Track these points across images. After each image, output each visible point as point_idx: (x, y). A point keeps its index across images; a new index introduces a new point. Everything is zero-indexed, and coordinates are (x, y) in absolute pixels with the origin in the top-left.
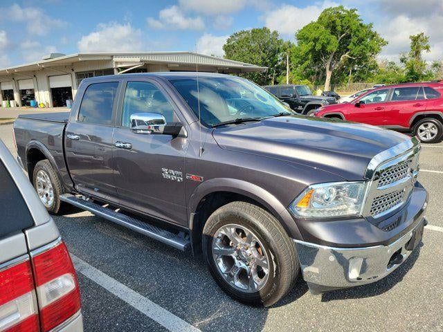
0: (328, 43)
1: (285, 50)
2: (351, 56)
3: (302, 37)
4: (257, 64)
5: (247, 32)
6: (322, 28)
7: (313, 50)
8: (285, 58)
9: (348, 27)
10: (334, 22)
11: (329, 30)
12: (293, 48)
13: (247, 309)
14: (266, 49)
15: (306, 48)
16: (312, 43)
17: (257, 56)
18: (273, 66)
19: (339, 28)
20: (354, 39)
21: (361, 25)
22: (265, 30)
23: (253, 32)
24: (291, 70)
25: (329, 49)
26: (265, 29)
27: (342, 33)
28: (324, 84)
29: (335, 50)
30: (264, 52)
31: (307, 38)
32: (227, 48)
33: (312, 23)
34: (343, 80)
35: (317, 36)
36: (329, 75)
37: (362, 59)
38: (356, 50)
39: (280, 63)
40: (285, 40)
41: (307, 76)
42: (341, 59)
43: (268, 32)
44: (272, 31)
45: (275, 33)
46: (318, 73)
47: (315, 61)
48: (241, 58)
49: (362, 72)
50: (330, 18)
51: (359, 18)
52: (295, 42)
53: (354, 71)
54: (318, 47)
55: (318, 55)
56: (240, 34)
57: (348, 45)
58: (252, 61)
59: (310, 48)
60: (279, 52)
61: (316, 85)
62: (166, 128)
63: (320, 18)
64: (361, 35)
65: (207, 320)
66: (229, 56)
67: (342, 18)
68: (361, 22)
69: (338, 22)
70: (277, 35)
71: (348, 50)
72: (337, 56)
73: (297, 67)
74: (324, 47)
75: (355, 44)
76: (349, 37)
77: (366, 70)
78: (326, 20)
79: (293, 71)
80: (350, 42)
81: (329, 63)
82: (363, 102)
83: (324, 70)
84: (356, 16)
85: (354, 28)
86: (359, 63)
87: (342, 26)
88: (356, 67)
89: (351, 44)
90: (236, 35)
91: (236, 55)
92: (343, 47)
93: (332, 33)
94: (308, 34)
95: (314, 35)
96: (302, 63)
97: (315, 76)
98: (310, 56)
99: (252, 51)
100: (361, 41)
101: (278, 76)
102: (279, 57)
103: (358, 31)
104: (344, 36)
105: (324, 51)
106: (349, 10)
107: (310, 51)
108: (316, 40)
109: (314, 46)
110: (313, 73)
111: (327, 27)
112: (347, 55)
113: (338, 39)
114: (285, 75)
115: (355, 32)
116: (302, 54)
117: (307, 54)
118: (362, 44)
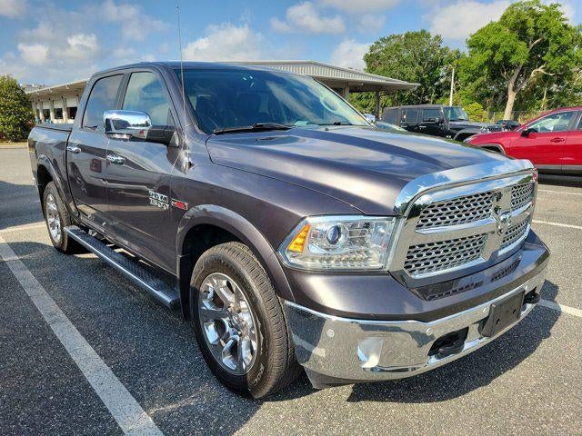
0: (513, 52)
1: (451, 61)
2: (548, 71)
3: (476, 44)
4: (409, 80)
5: (399, 37)
6: (506, 31)
7: (490, 62)
8: (449, 74)
9: (545, 30)
10: (524, 22)
11: (516, 34)
12: (461, 60)
13: (234, 399)
14: (423, 60)
15: (480, 58)
16: (489, 52)
17: (410, 69)
18: (432, 84)
19: (531, 32)
20: (553, 47)
21: (565, 26)
22: (424, 34)
23: (407, 36)
24: (458, 89)
25: (513, 60)
26: (423, 32)
27: (536, 38)
28: (504, 110)
29: (522, 62)
30: (420, 64)
31: (483, 45)
32: (368, 59)
33: (492, 24)
34: (532, 105)
35: (497, 41)
36: (512, 98)
37: (563, 76)
38: (555, 63)
39: (442, 80)
40: (452, 49)
41: (480, 99)
42: (532, 75)
43: (428, 36)
44: (433, 36)
45: (437, 37)
46: (496, 95)
47: (493, 77)
48: (388, 71)
49: (562, 94)
50: (519, 15)
51: (563, 17)
52: (466, 51)
53: (550, 93)
54: (498, 57)
55: (498, 69)
56: (389, 39)
57: (543, 55)
58: (403, 76)
59: (486, 59)
60: (442, 64)
61: (492, 111)
62: (150, 133)
63: (504, 17)
64: (564, 41)
65: (170, 407)
66: (371, 69)
67: (536, 16)
68: (565, 23)
69: (531, 22)
70: (440, 41)
71: (543, 62)
72: (525, 71)
73: (466, 85)
74: (506, 57)
75: (553, 55)
76: (545, 44)
77: (569, 92)
78: (511, 19)
79: (461, 92)
80: (547, 51)
81: (513, 80)
82: (535, 130)
83: (506, 92)
84: (558, 14)
85: (554, 31)
86: (559, 82)
87: (536, 29)
88: (554, 87)
89: (548, 54)
90: (384, 40)
91: (380, 68)
92: (535, 58)
93: (521, 39)
94: (484, 39)
95: (493, 40)
96: (472, 80)
97: (492, 99)
98: (486, 71)
99: (403, 63)
100: (563, 49)
101: (437, 98)
102: (442, 71)
103: (560, 35)
104: (539, 43)
105: (506, 65)
106: (548, 6)
107: (486, 63)
108: (495, 48)
109: (493, 56)
110: (488, 95)
111: (513, 29)
112: (540, 70)
113: (528, 45)
114: (448, 96)
115: (555, 37)
116: (473, 67)
117: (481, 67)
118: (565, 54)
